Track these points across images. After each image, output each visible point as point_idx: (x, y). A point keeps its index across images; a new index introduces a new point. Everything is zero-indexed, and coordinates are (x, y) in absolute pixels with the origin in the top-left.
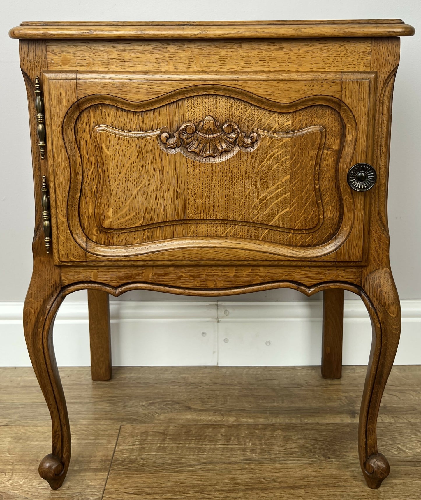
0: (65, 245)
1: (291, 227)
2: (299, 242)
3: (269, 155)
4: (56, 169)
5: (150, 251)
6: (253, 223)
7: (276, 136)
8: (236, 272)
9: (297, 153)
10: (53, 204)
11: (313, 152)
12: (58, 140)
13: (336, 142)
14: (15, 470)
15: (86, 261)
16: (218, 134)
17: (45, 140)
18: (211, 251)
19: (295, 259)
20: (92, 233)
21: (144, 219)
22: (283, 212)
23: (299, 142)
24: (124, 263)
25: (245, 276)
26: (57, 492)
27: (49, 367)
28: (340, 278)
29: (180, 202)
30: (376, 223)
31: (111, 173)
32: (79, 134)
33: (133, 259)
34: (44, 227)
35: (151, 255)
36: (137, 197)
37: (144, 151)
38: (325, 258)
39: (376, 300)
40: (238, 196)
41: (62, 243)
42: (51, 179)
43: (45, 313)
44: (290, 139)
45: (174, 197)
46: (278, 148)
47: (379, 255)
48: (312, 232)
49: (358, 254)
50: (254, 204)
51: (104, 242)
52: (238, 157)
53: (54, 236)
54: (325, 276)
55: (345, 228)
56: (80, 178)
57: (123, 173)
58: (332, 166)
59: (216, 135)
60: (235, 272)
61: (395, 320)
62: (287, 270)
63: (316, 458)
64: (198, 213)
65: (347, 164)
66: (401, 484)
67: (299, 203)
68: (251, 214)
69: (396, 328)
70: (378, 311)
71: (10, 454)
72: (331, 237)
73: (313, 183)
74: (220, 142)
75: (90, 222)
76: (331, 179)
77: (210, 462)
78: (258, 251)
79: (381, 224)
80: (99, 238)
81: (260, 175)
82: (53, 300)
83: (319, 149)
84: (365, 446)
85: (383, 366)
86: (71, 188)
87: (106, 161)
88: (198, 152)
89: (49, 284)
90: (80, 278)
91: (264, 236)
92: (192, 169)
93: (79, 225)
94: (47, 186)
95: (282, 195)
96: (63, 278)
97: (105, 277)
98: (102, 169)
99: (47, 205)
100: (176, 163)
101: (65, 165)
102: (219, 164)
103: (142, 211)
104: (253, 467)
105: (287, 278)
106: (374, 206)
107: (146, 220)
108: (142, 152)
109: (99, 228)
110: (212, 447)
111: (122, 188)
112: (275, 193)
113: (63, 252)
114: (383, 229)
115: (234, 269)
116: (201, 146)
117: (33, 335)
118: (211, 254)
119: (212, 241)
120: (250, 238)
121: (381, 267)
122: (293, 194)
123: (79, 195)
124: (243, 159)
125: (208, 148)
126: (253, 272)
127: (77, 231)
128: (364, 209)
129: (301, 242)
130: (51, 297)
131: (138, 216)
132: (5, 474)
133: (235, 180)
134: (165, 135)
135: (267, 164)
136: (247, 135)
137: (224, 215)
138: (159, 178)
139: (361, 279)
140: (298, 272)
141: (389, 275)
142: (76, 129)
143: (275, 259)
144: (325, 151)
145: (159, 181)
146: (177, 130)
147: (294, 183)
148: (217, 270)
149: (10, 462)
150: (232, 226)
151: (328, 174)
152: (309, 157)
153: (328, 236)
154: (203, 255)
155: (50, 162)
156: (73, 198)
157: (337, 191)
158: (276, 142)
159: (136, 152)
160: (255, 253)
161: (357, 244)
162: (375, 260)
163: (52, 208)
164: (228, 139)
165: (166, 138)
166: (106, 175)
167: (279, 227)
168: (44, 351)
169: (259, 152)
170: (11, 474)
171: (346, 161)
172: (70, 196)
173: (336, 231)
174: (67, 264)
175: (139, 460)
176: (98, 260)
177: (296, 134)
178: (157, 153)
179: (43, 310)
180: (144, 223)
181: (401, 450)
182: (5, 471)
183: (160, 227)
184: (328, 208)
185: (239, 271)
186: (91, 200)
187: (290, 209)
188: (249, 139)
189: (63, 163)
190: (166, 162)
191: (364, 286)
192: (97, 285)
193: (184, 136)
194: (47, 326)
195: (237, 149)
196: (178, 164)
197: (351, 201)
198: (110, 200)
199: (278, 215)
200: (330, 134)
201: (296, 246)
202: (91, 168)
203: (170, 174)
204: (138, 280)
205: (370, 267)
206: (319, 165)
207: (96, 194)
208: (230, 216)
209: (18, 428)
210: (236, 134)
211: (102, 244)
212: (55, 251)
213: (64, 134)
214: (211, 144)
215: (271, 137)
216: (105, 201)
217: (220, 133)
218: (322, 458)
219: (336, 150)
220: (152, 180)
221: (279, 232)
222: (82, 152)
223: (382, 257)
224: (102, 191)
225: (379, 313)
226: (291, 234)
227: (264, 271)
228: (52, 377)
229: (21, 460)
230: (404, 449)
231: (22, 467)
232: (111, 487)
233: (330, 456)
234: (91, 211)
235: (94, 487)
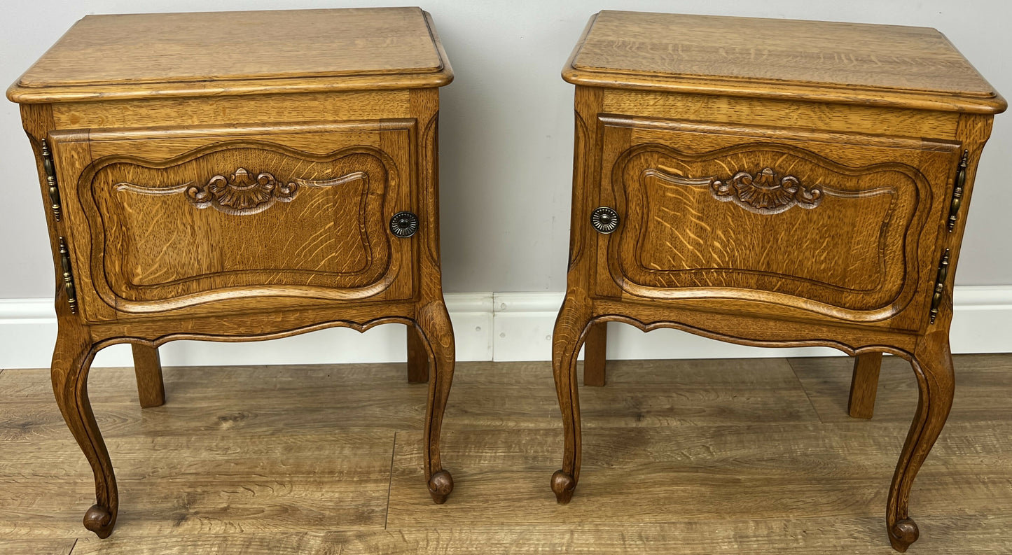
0: (92, 305)
2: (348, 284)
3: (310, 204)
4: (75, 232)
5: (186, 304)
6: (297, 270)
7: (316, 185)
9: (339, 201)
10: (74, 265)
11: (356, 199)
12: (74, 203)
13: (380, 187)
15: (117, 319)
16: (253, 186)
17: (59, 203)
18: (253, 301)
20: (121, 290)
21: (177, 274)
23: (341, 191)
29: (216, 254)
31: (136, 231)
32: (97, 193)
34: (67, 289)
35: (188, 309)
36: (167, 254)
37: (171, 208)
40: (279, 245)
41: (88, 304)
44: (331, 187)
45: (208, 250)
46: (319, 196)
48: (361, 274)
50: (296, 253)
51: (135, 298)
52: (276, 208)
53: (79, 297)
56: (102, 237)
57: (150, 230)
58: (378, 210)
59: (250, 187)
63: (599, 465)
64: (236, 265)
66: (682, 491)
67: (344, 248)
72: (381, 277)
74: (254, 194)
75: (118, 279)
76: (377, 222)
77: (492, 472)
78: (304, 297)
80: (130, 295)
81: (301, 223)
83: (363, 194)
86: (93, 248)
87: (129, 219)
88: (232, 205)
89: (77, 343)
90: (112, 334)
91: (311, 281)
92: (227, 222)
93: (106, 284)
94: (66, 247)
95: (327, 241)
96: (93, 335)
97: (140, 332)
98: (126, 227)
99: (67, 267)
101: (83, 227)
102: (256, 216)
103: (175, 266)
104: (535, 475)
108: (169, 209)
109: (129, 286)
110: (493, 454)
112: (319, 240)
113: (90, 313)
116: (235, 199)
118: (253, 304)
120: (295, 284)
123: (103, 253)
124: (282, 209)
125: (242, 200)
127: (104, 289)
129: (350, 284)
131: (171, 271)
133: (275, 230)
134: (193, 189)
135: (308, 213)
136: (285, 185)
137: (265, 264)
138: (190, 233)
142: (93, 189)
143: (323, 304)
144: (370, 196)
145: (190, 236)
146: (207, 184)
147: (338, 229)
148: (262, 316)
150: (275, 274)
152: (352, 203)
153: (377, 276)
155: (67, 224)
156: (96, 258)
158: (316, 191)
159: (162, 209)
160: (301, 299)
163: (73, 269)
164: (264, 191)
165: (195, 193)
166: (131, 233)
169: (298, 201)
172: (93, 257)
174: (96, 323)
175: (419, 470)
176: (130, 317)
177: (337, 182)
179: (73, 370)
180: (178, 278)
181: (685, 455)
185: (287, 316)
186: (116, 258)
187: (336, 253)
189: (82, 225)
190: (196, 217)
193: (215, 190)
195: (275, 200)
196: (210, 219)
198: (138, 257)
199: (324, 261)
200: (373, 179)
202: (114, 226)
203: (202, 229)
204: (174, 332)
206: (363, 210)
207: (121, 252)
208: (272, 265)
210: (272, 184)
211: (132, 302)
212: (81, 311)
213: (80, 195)
214: (245, 196)
215: (311, 186)
216: (132, 259)
217: (255, 185)
218: (605, 466)
219: (381, 195)
220: (183, 235)
222: (101, 210)
224: (128, 248)
226: (339, 277)
229: (297, 472)
230: (688, 455)
231: (301, 479)
232: (395, 498)
233: (612, 463)
234: (117, 269)
235: (378, 499)
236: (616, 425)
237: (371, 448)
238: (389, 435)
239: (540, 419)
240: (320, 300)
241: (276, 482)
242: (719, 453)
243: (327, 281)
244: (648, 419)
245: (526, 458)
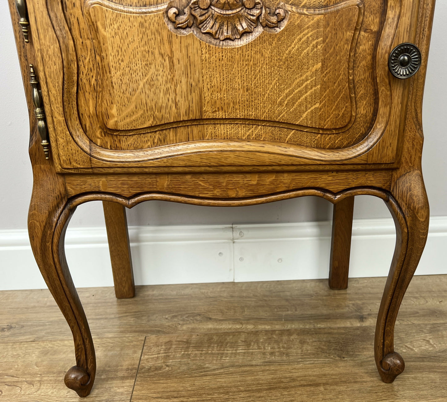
0: (66, 149)
1: (320, 127)
2: (328, 144)
3: (298, 37)
4: (45, 55)
5: (163, 156)
6: (278, 122)
7: (306, 13)
8: (259, 179)
9: (330, 35)
10: (46, 99)
11: (348, 33)
12: (42, 16)
13: (375, 21)
14: (43, 382)
15: (92, 168)
16: (238, 10)
17: (27, 17)
18: (232, 155)
19: (323, 163)
20: (95, 135)
21: (154, 118)
22: (312, 108)
23: (333, 21)
24: (135, 170)
25: (268, 183)
26: (85, 399)
27: (63, 282)
28: (369, 183)
29: (195, 97)
30: (411, 120)
31: (111, 59)
32: (68, 9)
33: (144, 165)
34: (40, 128)
35: (165, 160)
36: (144, 92)
37: (149, 32)
38: (356, 161)
39: (405, 205)
40: (261, 90)
41: (62, 147)
42: (41, 68)
43: (52, 226)
44: (323, 16)
45: (187, 91)
46: (308, 28)
47: (411, 157)
48: (343, 132)
49: (391, 155)
50: (279, 100)
51: (111, 146)
52: (261, 40)
53: (52, 139)
54: (353, 181)
55: (379, 127)
56: (74, 67)
57: (126, 61)
58: (369, 51)
59: (234, 11)
60: (257, 179)
61: (423, 224)
62: (313, 176)
63: (332, 358)
64: (215, 111)
65: (387, 48)
66: (413, 378)
67: (330, 97)
68: (276, 112)
69: (423, 233)
70: (406, 216)
71: (37, 367)
72: (364, 137)
73: (347, 73)
74: (239, 20)
75: (92, 122)
76: (366, 69)
77: (233, 366)
78: (283, 155)
79: (416, 122)
80: (104, 141)
81: (286, 62)
82: (59, 212)
83: (356, 29)
84: (382, 347)
85: (406, 271)
86: (65, 79)
87: (104, 44)
88: (214, 34)
89: (53, 195)
90: (88, 188)
91: (290, 138)
92: (207, 55)
93: (80, 126)
94: (37, 78)
95: (311, 88)
96: (69, 188)
97: (115, 187)
98: (100, 55)
99: (39, 102)
100: (188, 48)
101: (54, 49)
102: (239, 49)
103: (152, 108)
105: (313, 185)
106: (411, 100)
107: (156, 120)
108: (146, 34)
109: (103, 130)
110: (234, 352)
111: (126, 79)
112: (304, 85)
113: (64, 157)
114: (418, 127)
115: (257, 176)
116: (217, 25)
117: (41, 249)
118: (232, 159)
119: (232, 144)
121: (412, 169)
122: (324, 87)
123: (76, 88)
124: (267, 42)
125: (225, 28)
126: (276, 179)
127: (78, 132)
128: (402, 103)
129: (330, 144)
130: (57, 209)
131: (147, 115)
132: (33, 385)
133: (258, 69)
134: (174, 10)
135: (295, 49)
136: (272, 11)
137: (246, 113)
138: (168, 67)
139: (391, 184)
140: (324, 177)
141: (420, 178)
142: (64, 3)
143: (302, 163)
144: (362, 33)
145: (169, 70)
146: (188, 5)
147: (325, 72)
148: (237, 177)
149: (38, 374)
150: (254, 126)
151: (364, 62)
152: (344, 40)
153: (359, 136)
154: (223, 160)
155: (36, 45)
156: (69, 92)
157: (373, 83)
158: (306, 20)
159: (140, 34)
160: (280, 157)
161: (390, 144)
162: (407, 162)
163: (45, 105)
164: (250, 17)
165: (175, 15)
166: (106, 62)
167: (307, 127)
168: (55, 267)
169: (286, 33)
170: (39, 385)
171: (386, 44)
172: (65, 90)
173: (368, 130)
174: (70, 171)
175: (164, 367)
176: (105, 166)
177: (329, 10)
178: (165, 34)
179: (49, 223)
180: (155, 123)
181: (409, 348)
182: (33, 383)
183: (173, 128)
184: (362, 104)
185: (262, 179)
186: (91, 96)
187: (320, 104)
188: (275, 17)
189: (52, 47)
190: (176, 47)
191: (393, 190)
192: (107, 196)
193: (197, 13)
194: (55, 240)
195: (260, 29)
196: (190, 50)
197: (389, 93)
198: (112, 94)
199: (306, 113)
200: (368, 10)
201: (324, 148)
202: (87, 55)
203: (181, 62)
204: (152, 190)
205: (401, 170)
206: (354, 50)
207: (96, 88)
208: (252, 114)
209: (45, 343)
210: (259, 9)
211: (108, 149)
212: (55, 156)
213: (49, 7)
214: (229, 23)
215: (301, 14)
216: (107, 96)
217: (240, 9)
218: (337, 358)
219: (375, 32)
220: (161, 69)
221: (306, 133)
222: (74, 33)
223: (415, 158)
224: (102, 84)
225: (407, 218)
226: (319, 135)
227: (288, 178)
228: (68, 293)
229: (48, 372)
230: (411, 347)
231: (50, 378)
232: (138, 393)
233: (344, 356)
234: (92, 109)
235: (122, 394)
236: (343, 325)
237: (122, 350)
238: (140, 339)
239: (275, 322)
240: (299, 159)
241: (26, 382)
242: (440, 345)
243: (306, 138)
244: (370, 320)
245: (264, 354)
